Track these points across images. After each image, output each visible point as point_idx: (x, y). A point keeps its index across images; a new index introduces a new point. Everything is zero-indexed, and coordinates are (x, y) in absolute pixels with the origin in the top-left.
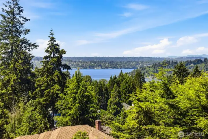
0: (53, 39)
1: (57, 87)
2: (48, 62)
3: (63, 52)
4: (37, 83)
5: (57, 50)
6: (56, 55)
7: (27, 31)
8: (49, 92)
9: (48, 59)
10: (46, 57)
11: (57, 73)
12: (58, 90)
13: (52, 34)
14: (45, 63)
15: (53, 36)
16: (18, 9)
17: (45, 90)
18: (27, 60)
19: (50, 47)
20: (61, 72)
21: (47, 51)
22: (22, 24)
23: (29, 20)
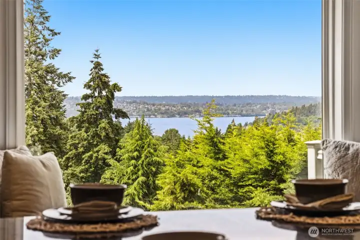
0: (98, 66)
1: (104, 148)
2: (89, 104)
3: (117, 87)
4: (70, 142)
5: (105, 85)
6: (104, 93)
7: (56, 53)
8: (91, 157)
9: (90, 100)
10: (86, 97)
11: (104, 123)
12: (106, 153)
13: (97, 56)
14: (83, 106)
15: (99, 60)
16: (42, 14)
17: (83, 153)
18: (56, 101)
19: (93, 80)
20: (110, 123)
21: (88, 86)
22: (47, 41)
23: (59, 33)
